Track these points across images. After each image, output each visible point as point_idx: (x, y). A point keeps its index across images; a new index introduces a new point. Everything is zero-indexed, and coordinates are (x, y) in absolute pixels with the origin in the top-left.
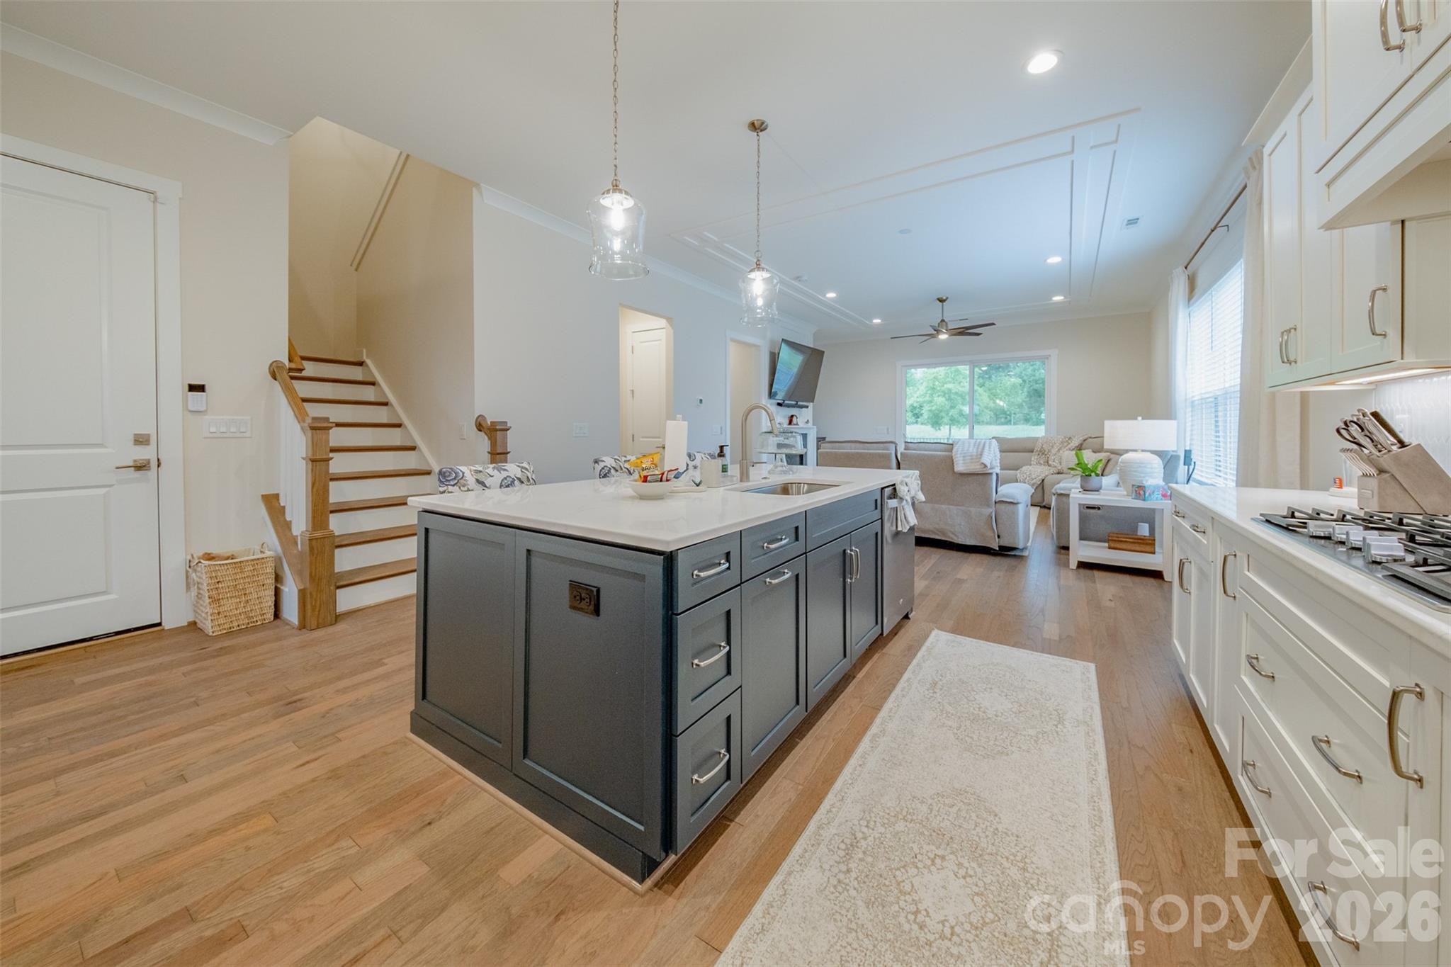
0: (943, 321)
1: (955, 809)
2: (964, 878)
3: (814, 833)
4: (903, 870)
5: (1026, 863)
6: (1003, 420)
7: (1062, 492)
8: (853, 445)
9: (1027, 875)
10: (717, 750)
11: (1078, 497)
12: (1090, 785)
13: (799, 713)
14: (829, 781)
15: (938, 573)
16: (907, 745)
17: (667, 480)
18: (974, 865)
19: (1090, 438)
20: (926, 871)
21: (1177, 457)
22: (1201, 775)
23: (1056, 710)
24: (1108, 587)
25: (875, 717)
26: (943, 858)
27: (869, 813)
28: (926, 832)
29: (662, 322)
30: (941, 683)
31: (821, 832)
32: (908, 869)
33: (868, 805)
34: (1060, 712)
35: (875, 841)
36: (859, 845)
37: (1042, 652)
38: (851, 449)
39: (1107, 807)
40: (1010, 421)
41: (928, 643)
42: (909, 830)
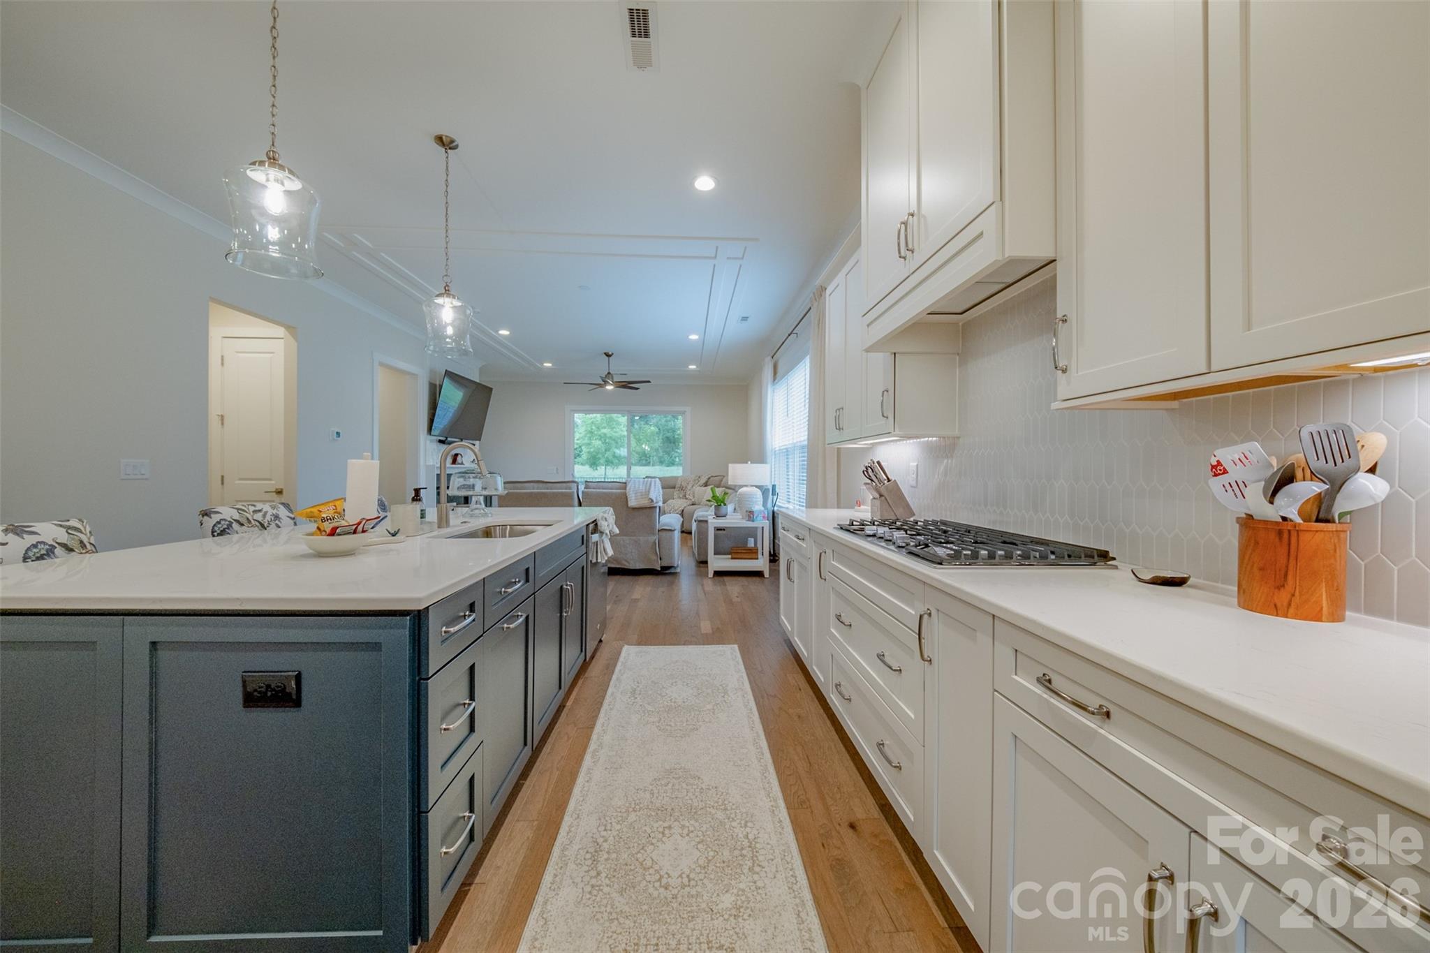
0: (609, 373)
1: (670, 785)
2: (688, 835)
3: (559, 857)
4: (642, 851)
5: (725, 804)
6: (644, 462)
7: (701, 519)
8: (536, 485)
9: (728, 812)
10: (461, 815)
11: (713, 522)
12: (752, 732)
13: (528, 751)
14: (561, 807)
15: (617, 597)
16: (622, 749)
17: (363, 531)
18: (692, 822)
19: (712, 476)
20: (659, 844)
21: (768, 489)
22: (808, 703)
23: (721, 685)
24: (734, 587)
25: (591, 736)
26: (670, 827)
27: (605, 818)
28: (653, 814)
29: (280, 331)
30: (639, 689)
31: (566, 853)
32: (646, 848)
33: (601, 812)
34: (724, 686)
35: (614, 839)
36: (602, 848)
37: (703, 644)
38: (533, 489)
39: (764, 744)
40: (650, 463)
41: (621, 659)
42: (639, 817)
